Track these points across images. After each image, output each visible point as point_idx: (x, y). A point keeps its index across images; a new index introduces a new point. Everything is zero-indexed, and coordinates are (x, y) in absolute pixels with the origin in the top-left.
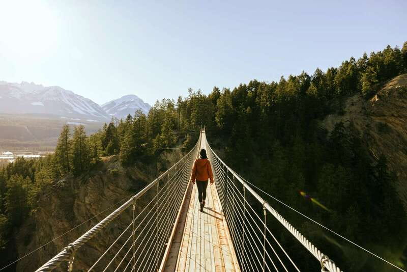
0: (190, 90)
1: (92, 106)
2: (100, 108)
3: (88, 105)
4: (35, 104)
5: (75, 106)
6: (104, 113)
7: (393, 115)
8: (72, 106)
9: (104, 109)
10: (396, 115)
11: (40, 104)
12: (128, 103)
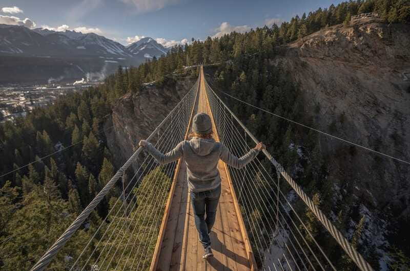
0: (193, 40)
1: (120, 47)
2: (126, 49)
3: (117, 47)
4: (79, 48)
5: (108, 48)
6: (129, 52)
7: (311, 57)
8: (106, 48)
9: (129, 49)
10: (313, 56)
11: (83, 47)
12: (145, 44)
